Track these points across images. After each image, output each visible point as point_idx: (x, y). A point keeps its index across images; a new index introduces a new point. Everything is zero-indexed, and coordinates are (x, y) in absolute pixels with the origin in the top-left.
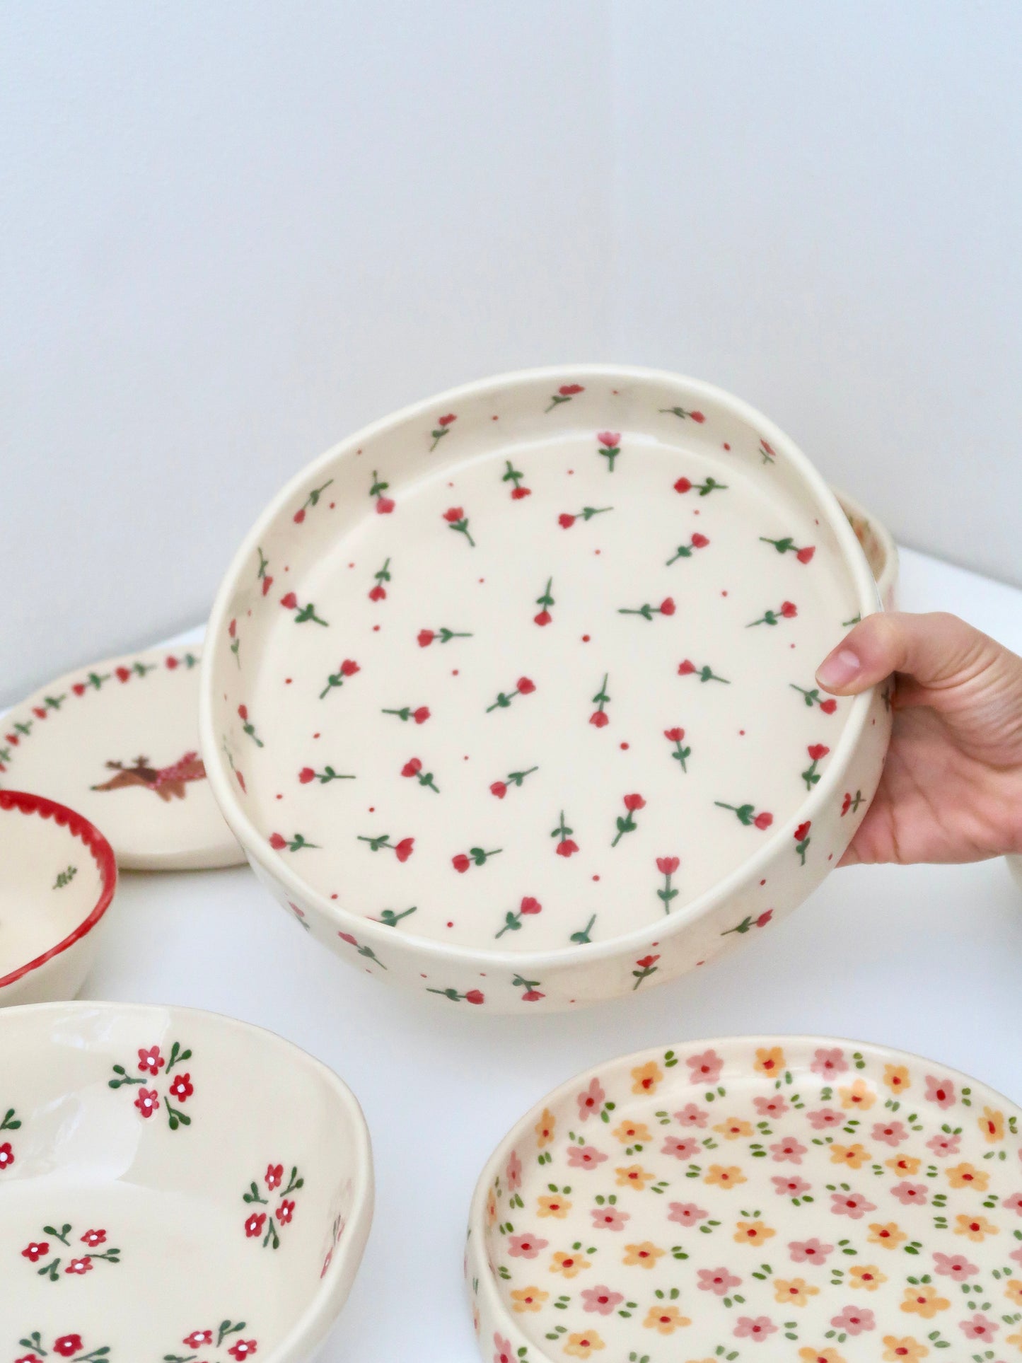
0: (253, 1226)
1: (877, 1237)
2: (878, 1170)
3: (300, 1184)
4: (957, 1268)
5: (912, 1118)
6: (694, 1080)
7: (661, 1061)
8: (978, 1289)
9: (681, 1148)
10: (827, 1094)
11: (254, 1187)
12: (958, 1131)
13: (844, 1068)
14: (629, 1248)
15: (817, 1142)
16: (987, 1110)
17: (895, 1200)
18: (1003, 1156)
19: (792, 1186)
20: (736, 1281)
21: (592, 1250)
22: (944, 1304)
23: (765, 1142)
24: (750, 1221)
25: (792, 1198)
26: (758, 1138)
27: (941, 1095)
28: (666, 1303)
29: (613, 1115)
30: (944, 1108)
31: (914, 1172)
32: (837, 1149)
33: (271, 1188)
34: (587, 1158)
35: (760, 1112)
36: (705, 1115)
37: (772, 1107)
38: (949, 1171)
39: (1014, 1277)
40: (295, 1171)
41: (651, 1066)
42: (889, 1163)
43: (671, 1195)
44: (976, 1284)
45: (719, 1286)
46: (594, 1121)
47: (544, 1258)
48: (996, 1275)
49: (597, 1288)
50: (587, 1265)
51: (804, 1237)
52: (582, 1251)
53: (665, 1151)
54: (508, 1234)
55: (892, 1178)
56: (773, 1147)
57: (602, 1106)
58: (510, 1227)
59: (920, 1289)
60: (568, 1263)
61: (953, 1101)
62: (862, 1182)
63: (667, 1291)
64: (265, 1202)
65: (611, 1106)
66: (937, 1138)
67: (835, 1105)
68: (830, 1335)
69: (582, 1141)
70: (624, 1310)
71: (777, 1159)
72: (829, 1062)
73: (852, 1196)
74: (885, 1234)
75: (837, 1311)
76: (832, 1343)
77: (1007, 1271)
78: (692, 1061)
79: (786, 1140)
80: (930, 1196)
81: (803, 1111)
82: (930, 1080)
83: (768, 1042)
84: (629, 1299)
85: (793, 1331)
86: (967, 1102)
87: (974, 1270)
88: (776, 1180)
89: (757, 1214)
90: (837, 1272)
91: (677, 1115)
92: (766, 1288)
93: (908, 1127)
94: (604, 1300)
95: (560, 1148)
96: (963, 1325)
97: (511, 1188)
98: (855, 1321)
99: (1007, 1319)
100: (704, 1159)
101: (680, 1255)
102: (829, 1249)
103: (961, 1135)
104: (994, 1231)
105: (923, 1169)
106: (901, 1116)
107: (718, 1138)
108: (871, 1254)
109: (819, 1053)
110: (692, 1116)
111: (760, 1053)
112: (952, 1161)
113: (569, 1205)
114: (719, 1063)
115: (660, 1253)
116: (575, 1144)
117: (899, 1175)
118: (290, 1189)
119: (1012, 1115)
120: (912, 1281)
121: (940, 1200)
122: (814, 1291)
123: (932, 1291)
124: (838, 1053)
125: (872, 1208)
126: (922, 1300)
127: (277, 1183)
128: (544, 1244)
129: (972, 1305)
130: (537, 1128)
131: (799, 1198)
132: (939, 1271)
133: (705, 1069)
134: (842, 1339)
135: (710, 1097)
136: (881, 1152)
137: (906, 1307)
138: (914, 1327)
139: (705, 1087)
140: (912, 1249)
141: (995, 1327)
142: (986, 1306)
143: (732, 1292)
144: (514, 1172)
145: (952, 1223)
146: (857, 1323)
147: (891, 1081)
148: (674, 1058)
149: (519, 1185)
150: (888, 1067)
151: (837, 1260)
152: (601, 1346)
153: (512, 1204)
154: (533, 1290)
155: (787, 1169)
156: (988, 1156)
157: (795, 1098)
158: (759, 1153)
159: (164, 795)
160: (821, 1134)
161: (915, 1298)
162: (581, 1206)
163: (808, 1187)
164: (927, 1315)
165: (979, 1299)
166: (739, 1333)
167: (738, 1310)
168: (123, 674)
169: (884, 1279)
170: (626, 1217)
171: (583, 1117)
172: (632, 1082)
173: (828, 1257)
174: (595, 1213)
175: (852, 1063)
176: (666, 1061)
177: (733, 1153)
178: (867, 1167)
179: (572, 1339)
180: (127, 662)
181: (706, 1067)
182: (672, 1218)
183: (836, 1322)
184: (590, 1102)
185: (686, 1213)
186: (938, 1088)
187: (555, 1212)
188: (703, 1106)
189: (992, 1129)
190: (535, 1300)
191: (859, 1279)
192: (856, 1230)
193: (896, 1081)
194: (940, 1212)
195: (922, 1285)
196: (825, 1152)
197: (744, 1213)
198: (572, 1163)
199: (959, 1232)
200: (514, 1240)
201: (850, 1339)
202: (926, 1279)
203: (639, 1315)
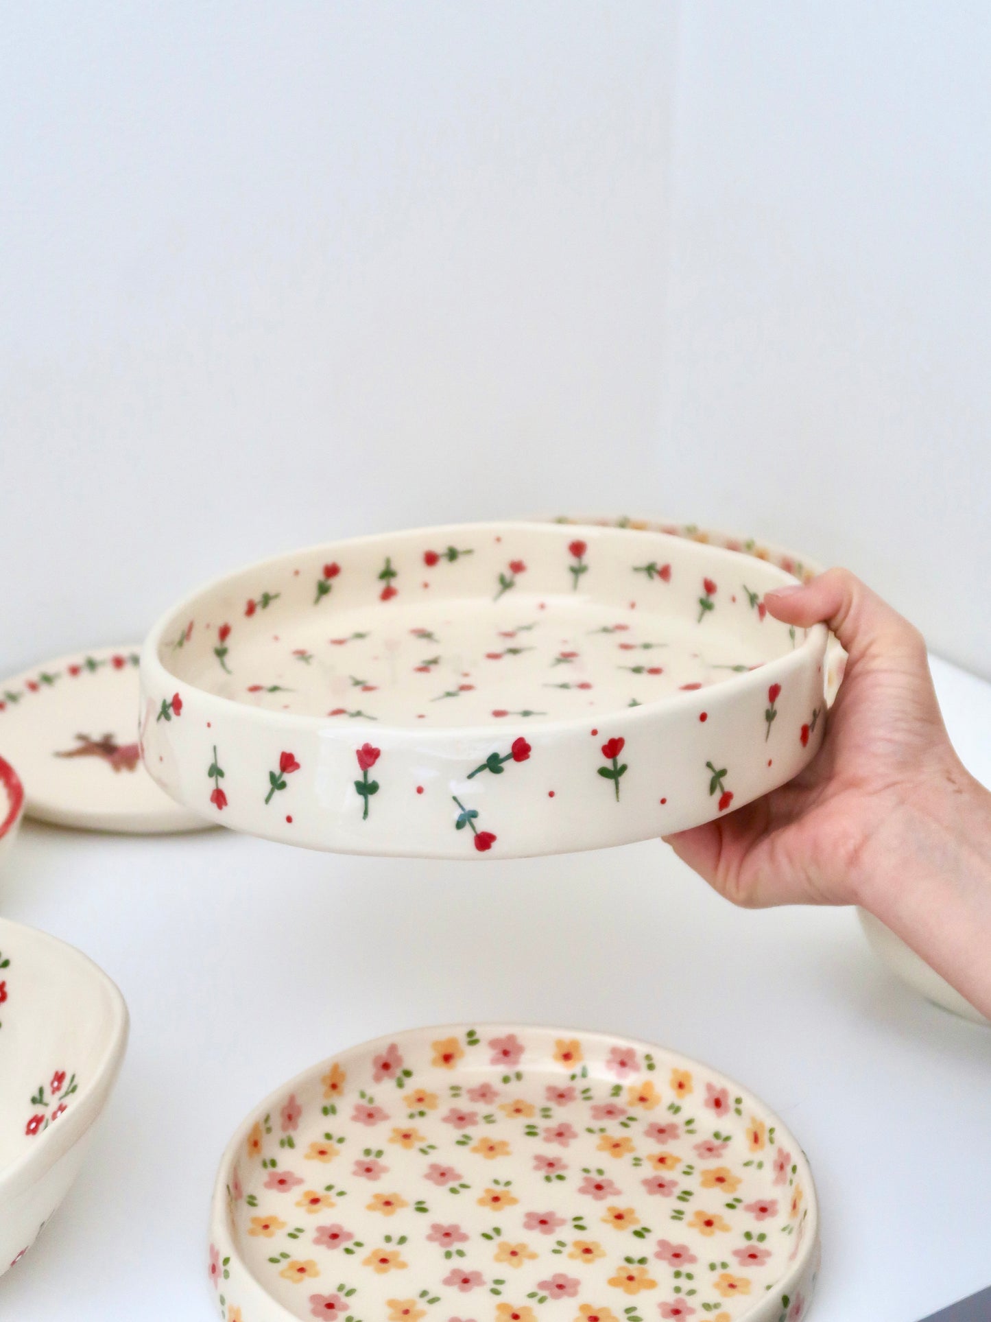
0: (33, 1125)
1: (612, 1218)
2: (637, 1162)
3: (74, 1090)
4: (677, 1256)
5: (689, 1122)
6: (495, 1061)
7: (463, 1039)
8: (689, 1276)
9: (461, 1119)
10: (617, 1090)
11: (41, 1091)
12: (727, 1139)
13: (636, 1068)
14: (377, 1196)
15: (590, 1131)
16: (754, 1120)
17: (643, 1190)
18: (760, 1165)
19: (551, 1165)
20: (464, 1238)
21: (341, 1194)
22: (652, 1284)
23: (542, 1124)
24: (499, 1190)
25: (546, 1175)
26: (538, 1120)
27: (718, 1103)
28: (391, 1248)
29: (408, 1082)
30: (719, 1115)
31: (671, 1168)
32: (606, 1139)
33: (53, 1092)
34: (370, 1115)
35: (549, 1099)
36: (495, 1094)
37: (561, 1096)
38: (705, 1173)
39: (729, 1271)
40: (73, 1077)
41: (452, 1042)
42: (650, 1158)
43: (434, 1157)
44: (689, 1272)
45: (447, 1240)
46: (388, 1085)
47: (296, 1194)
48: (713, 1267)
49: (333, 1226)
50: (332, 1205)
51: (541, 1209)
52: (333, 1193)
53: (446, 1120)
54: (270, 1169)
55: (648, 1170)
56: (547, 1130)
57: (398, 1072)
58: (273, 1163)
59: (634, 1269)
60: (315, 1201)
61: (727, 1110)
62: (618, 1170)
63: (396, 1237)
64: (46, 1105)
65: (408, 1074)
66: (706, 1142)
67: (621, 1101)
68: (532, 1295)
69: (371, 1100)
70: (350, 1248)
71: (547, 1140)
72: (623, 1061)
73: (603, 1181)
74: (619, 1217)
75: (547, 1276)
76: (533, 1303)
77: (724, 1265)
78: (494, 1043)
79: (561, 1125)
80: (677, 1191)
81: (589, 1103)
82: (710, 1087)
83: (568, 1035)
84: (358, 1238)
85: (499, 1287)
86: (738, 1112)
87: (693, 1259)
88: (539, 1158)
89: (508, 1183)
90: (561, 1244)
91: (471, 1091)
92: (491, 1247)
93: (682, 1129)
94: (334, 1236)
95: (347, 1103)
96: (662, 1305)
97: (284, 1128)
98: (560, 1287)
99: (707, 1307)
100: (478, 1132)
101: (421, 1208)
102: (562, 1222)
103: (729, 1143)
104: (726, 1228)
105: (681, 1167)
106: (679, 1119)
107: (500, 1115)
108: (600, 1232)
109: (614, 1051)
110: (484, 1093)
111: (559, 1043)
112: (712, 1164)
113: (337, 1153)
114: (520, 1049)
115: (403, 1204)
116: (364, 1102)
117: (655, 1168)
118: (67, 1094)
119: (773, 1126)
120: (629, 1260)
121: (686, 1195)
122: (533, 1256)
123: (644, 1272)
124: (630, 1053)
125: (618, 1193)
126: (631, 1278)
127: (58, 1088)
128: (299, 1181)
129: (678, 1290)
130: (324, 1080)
131: (553, 1176)
132: (659, 1255)
133: (506, 1053)
134: (542, 1300)
135: (506, 1080)
136: (648, 1147)
137: (613, 1282)
138: (614, 1301)
139: (502, 1069)
140: (639, 1234)
141: (692, 1311)
142: (691, 1292)
143: (456, 1246)
144: (291, 1114)
145: (689, 1217)
146: (562, 1289)
147: (677, 1085)
148: (475, 1038)
149: (295, 1127)
150: (675, 1071)
151: (567, 1233)
152: (316, 1274)
153: (282, 1144)
154: (274, 1219)
155: (552, 1150)
156: (747, 1164)
157: (586, 1091)
158: (531, 1132)
159: (117, 766)
160: (596, 1125)
161: (625, 1275)
162: (348, 1155)
163: (565, 1167)
164: (630, 1292)
165: (685, 1284)
166: (448, 1282)
167: (456, 1263)
168: (118, 663)
169: (603, 1255)
170: (385, 1169)
171: (378, 1079)
172: (430, 1054)
173: (558, 1229)
174: (358, 1163)
175: (643, 1064)
176: (469, 1039)
177: (508, 1129)
178: (628, 1158)
179: (292, 1266)
180: (124, 652)
181: (507, 1051)
182: (428, 1177)
183: (543, 1285)
184: (386, 1066)
185: (442, 1174)
186: (716, 1096)
187: (322, 1157)
188: (497, 1085)
189: (756, 1139)
190: (272, 1228)
191: (578, 1252)
192: (594, 1210)
193: (681, 1086)
194: (681, 1206)
195: (636, 1265)
196: (595, 1139)
197: (496, 1182)
198: (355, 1118)
199: (691, 1225)
200: (272, 1175)
201: (550, 1303)
202: (642, 1261)
203: (361, 1254)
